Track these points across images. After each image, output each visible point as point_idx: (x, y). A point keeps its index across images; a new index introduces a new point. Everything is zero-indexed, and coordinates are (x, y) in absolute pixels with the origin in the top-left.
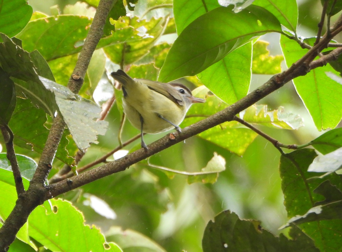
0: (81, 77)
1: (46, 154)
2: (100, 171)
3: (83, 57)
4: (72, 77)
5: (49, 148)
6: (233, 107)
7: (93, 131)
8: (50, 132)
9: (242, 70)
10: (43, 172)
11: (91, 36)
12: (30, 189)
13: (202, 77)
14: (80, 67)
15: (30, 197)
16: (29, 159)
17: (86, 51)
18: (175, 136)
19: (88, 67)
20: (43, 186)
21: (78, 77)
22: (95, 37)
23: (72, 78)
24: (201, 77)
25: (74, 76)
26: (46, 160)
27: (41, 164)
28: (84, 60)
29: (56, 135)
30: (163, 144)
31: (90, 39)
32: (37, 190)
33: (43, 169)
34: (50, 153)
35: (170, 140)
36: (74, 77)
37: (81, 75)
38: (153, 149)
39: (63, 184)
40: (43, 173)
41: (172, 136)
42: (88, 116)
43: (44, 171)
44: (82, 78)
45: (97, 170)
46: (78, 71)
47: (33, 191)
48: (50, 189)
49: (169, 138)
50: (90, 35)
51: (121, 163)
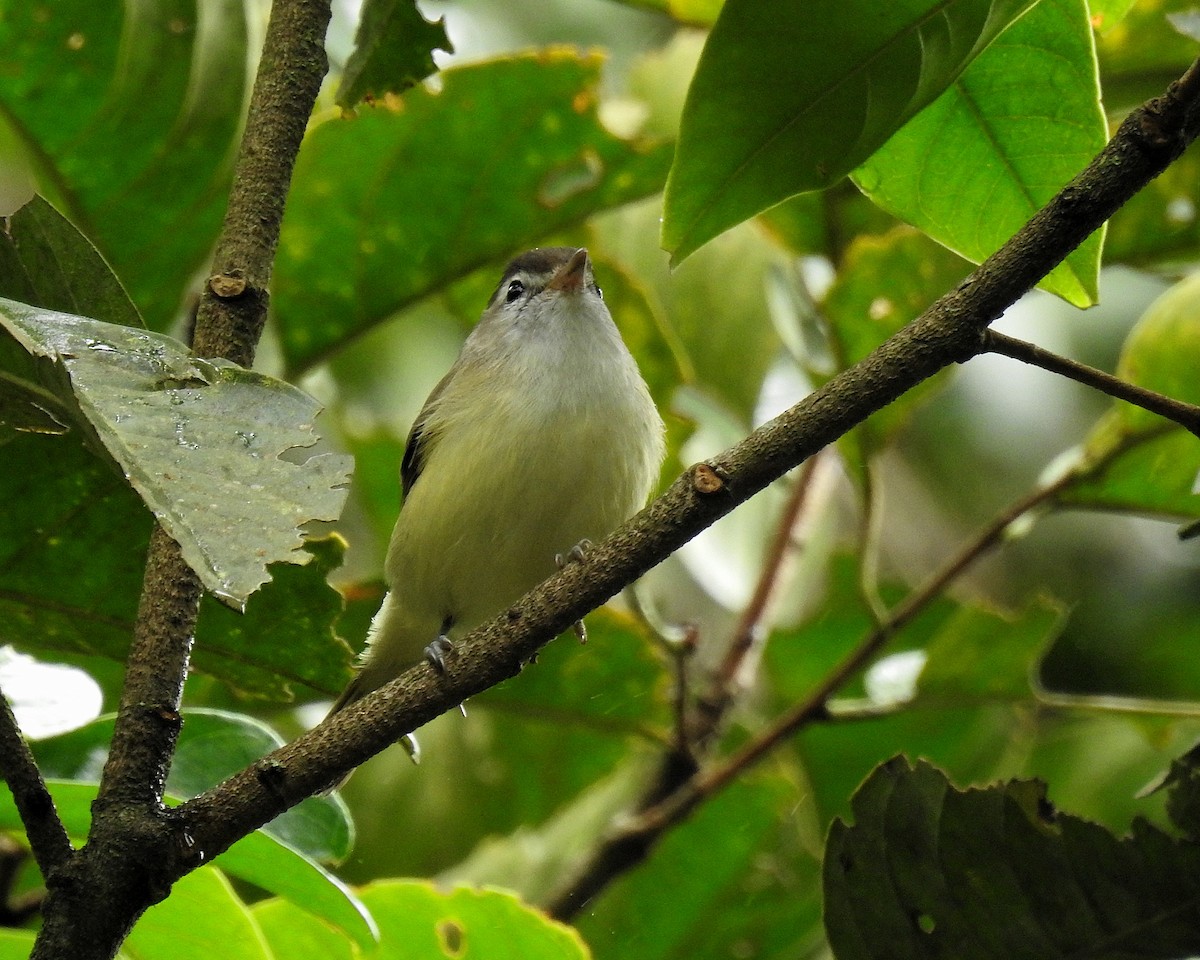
0: (252, 280)
1: (145, 662)
2: (402, 699)
3: (246, 190)
4: (210, 289)
5: (154, 633)
6: (965, 290)
7: (285, 509)
8: (150, 561)
9: (1060, 114)
10: (142, 749)
11: (271, 86)
12: (95, 836)
13: (879, 183)
14: (238, 237)
15: (99, 876)
16: (237, 726)
17: (259, 160)
18: (718, 475)
19: (278, 230)
20: (152, 811)
21: (239, 284)
22: (293, 84)
23: (212, 295)
24: (875, 182)
25: (218, 281)
26: (147, 692)
27: (127, 712)
28: (254, 202)
29: (175, 567)
30: (673, 522)
31: (268, 98)
32: (128, 837)
33: (140, 734)
34: (161, 656)
35: (699, 494)
36: (217, 288)
37: (250, 272)
38: (629, 552)
39: (245, 787)
40: (144, 755)
41: (707, 475)
42: (256, 444)
43: (144, 743)
44: (258, 285)
45: (388, 696)
46: (234, 255)
47: (110, 846)
48: (186, 822)
49: (695, 489)
50: (267, 83)
51: (492, 643)
